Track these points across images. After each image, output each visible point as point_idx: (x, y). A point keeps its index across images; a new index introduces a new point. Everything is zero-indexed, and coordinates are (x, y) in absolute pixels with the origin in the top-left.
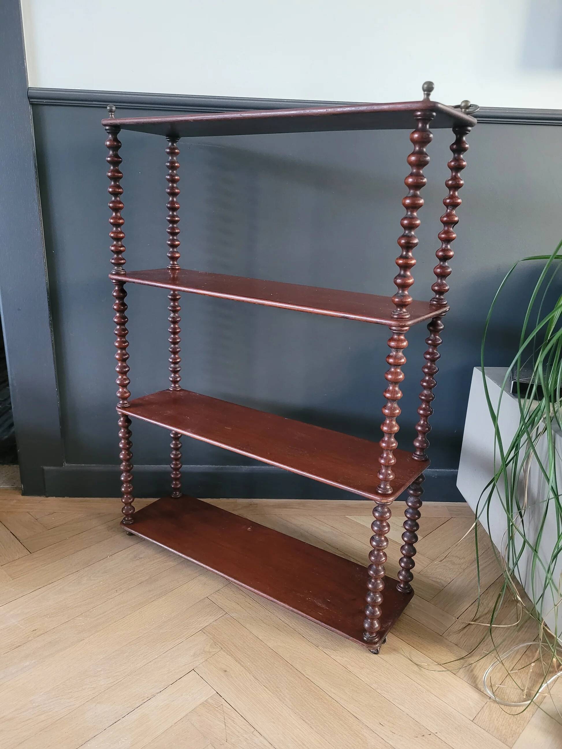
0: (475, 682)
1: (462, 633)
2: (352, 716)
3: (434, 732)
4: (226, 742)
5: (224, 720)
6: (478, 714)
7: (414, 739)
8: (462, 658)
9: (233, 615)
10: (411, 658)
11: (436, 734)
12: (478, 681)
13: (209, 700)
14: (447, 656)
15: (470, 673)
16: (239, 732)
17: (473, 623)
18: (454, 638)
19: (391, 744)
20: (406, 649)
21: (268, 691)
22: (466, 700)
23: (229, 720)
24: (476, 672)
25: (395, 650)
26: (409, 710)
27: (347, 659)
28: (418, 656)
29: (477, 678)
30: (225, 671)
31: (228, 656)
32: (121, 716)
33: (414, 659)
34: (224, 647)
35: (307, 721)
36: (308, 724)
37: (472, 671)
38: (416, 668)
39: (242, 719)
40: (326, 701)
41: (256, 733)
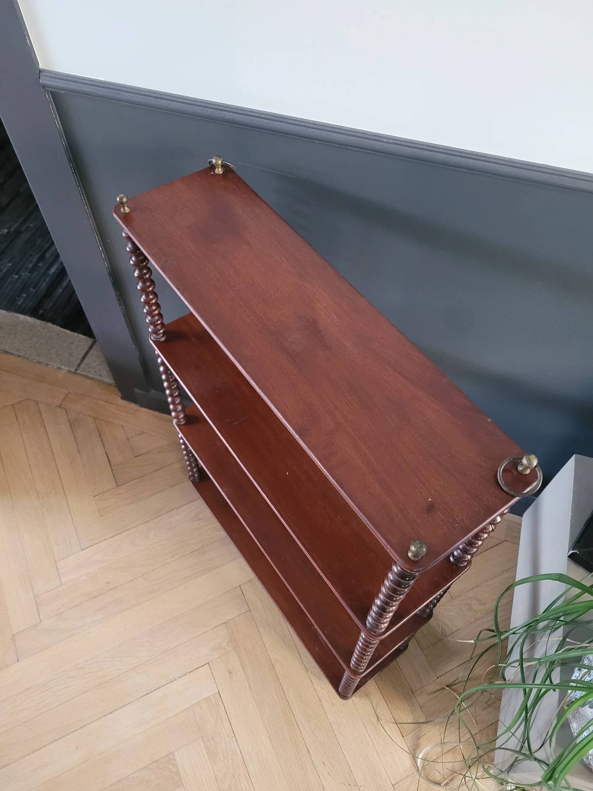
0: (415, 750)
1: (431, 696)
2: (306, 749)
3: (359, 785)
4: (212, 739)
5: (216, 719)
6: (401, 781)
7: (341, 785)
8: (418, 723)
9: (253, 613)
10: (376, 709)
11: (360, 787)
12: (418, 750)
13: (211, 697)
14: (406, 716)
15: (417, 740)
16: (223, 734)
17: (447, 688)
18: (422, 699)
19: (324, 783)
20: (377, 697)
21: (255, 703)
22: (399, 765)
23: (220, 721)
24: (421, 741)
25: (367, 695)
26: (351, 758)
27: (325, 692)
28: (383, 709)
29: (419, 747)
30: (230, 673)
31: (237, 659)
32: (151, 690)
33: (378, 711)
34: (237, 648)
35: (273, 741)
36: (272, 744)
37: (419, 738)
38: (375, 720)
39: (228, 723)
40: (292, 728)
41: (234, 739)
